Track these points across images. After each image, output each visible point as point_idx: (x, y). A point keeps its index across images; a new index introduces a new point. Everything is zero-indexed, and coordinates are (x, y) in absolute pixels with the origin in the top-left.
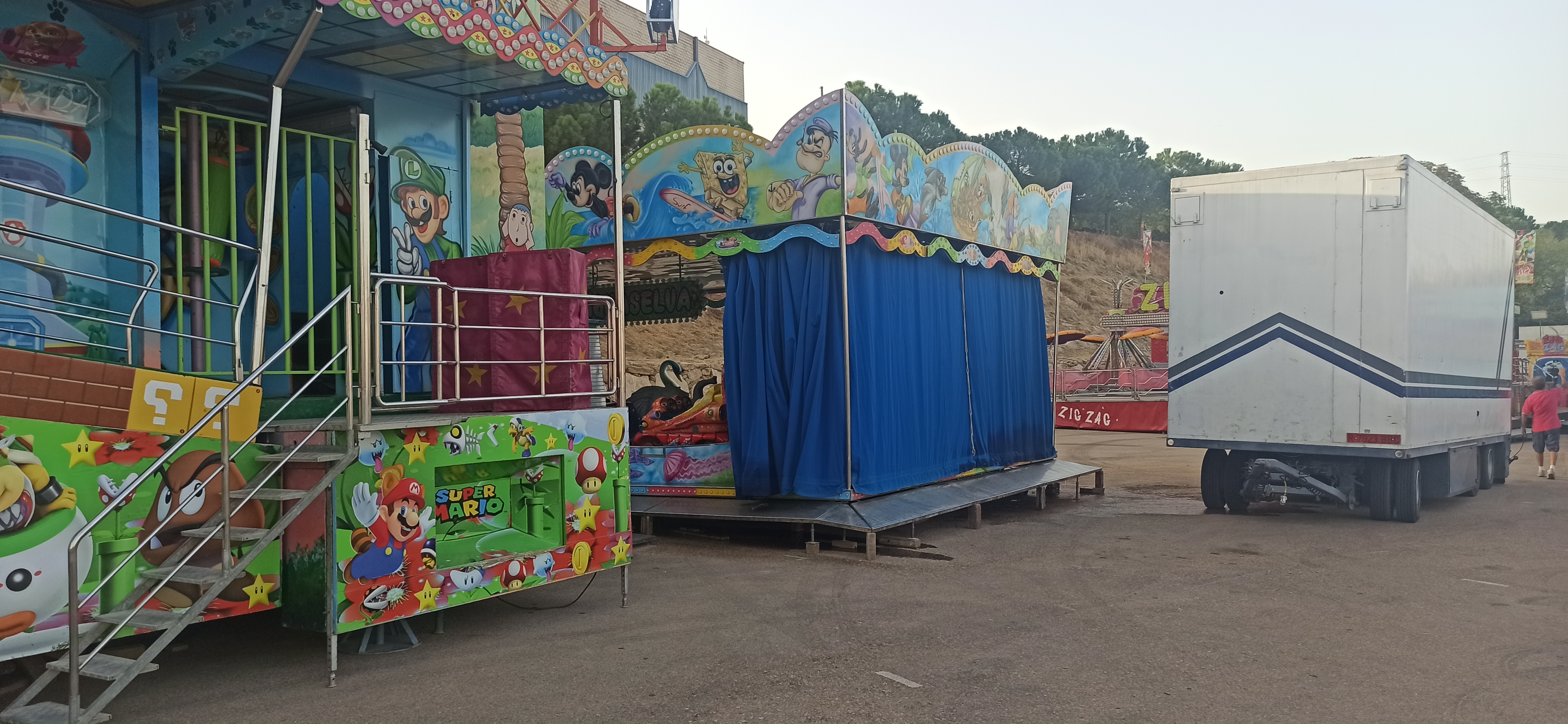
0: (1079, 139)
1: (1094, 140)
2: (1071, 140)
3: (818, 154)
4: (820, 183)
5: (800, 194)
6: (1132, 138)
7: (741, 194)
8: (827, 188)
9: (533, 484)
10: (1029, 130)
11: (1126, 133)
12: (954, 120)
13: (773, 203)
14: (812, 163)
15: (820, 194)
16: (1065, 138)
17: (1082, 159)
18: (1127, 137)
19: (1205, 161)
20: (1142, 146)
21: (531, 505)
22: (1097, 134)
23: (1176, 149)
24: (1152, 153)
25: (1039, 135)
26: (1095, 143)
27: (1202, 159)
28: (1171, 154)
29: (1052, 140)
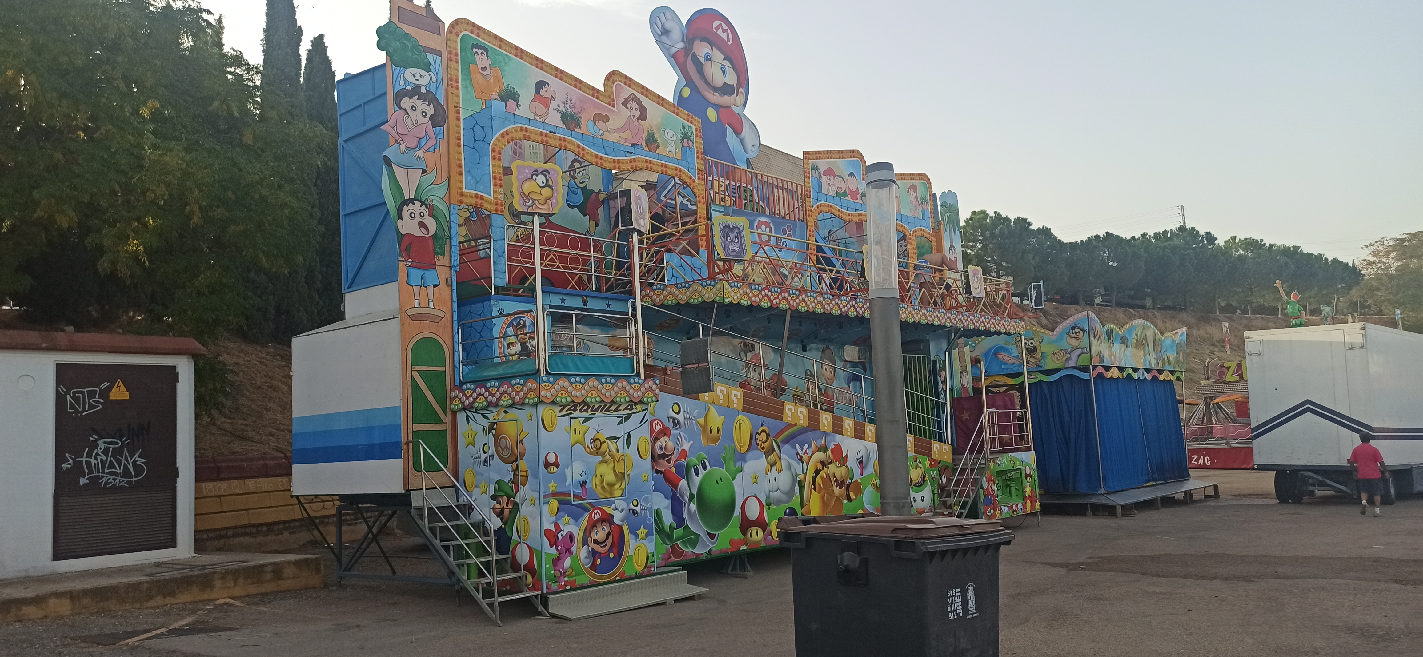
0: (1157, 235)
1: (1169, 235)
2: (1150, 236)
3: (1077, 338)
4: (1079, 351)
5: (1069, 356)
6: (1202, 233)
7: (1038, 355)
8: (1083, 353)
9: (1010, 479)
10: (1115, 234)
11: (1196, 229)
12: (1055, 232)
13: (1055, 360)
14: (1074, 343)
15: (1079, 356)
16: (1144, 235)
17: (1161, 253)
18: (1198, 232)
19: (1268, 245)
20: (1210, 237)
21: (1010, 487)
22: (1171, 230)
23: (1241, 236)
24: (1220, 242)
25: (1124, 237)
26: (1171, 238)
27: (1265, 244)
28: (1237, 241)
29: (1133, 238)
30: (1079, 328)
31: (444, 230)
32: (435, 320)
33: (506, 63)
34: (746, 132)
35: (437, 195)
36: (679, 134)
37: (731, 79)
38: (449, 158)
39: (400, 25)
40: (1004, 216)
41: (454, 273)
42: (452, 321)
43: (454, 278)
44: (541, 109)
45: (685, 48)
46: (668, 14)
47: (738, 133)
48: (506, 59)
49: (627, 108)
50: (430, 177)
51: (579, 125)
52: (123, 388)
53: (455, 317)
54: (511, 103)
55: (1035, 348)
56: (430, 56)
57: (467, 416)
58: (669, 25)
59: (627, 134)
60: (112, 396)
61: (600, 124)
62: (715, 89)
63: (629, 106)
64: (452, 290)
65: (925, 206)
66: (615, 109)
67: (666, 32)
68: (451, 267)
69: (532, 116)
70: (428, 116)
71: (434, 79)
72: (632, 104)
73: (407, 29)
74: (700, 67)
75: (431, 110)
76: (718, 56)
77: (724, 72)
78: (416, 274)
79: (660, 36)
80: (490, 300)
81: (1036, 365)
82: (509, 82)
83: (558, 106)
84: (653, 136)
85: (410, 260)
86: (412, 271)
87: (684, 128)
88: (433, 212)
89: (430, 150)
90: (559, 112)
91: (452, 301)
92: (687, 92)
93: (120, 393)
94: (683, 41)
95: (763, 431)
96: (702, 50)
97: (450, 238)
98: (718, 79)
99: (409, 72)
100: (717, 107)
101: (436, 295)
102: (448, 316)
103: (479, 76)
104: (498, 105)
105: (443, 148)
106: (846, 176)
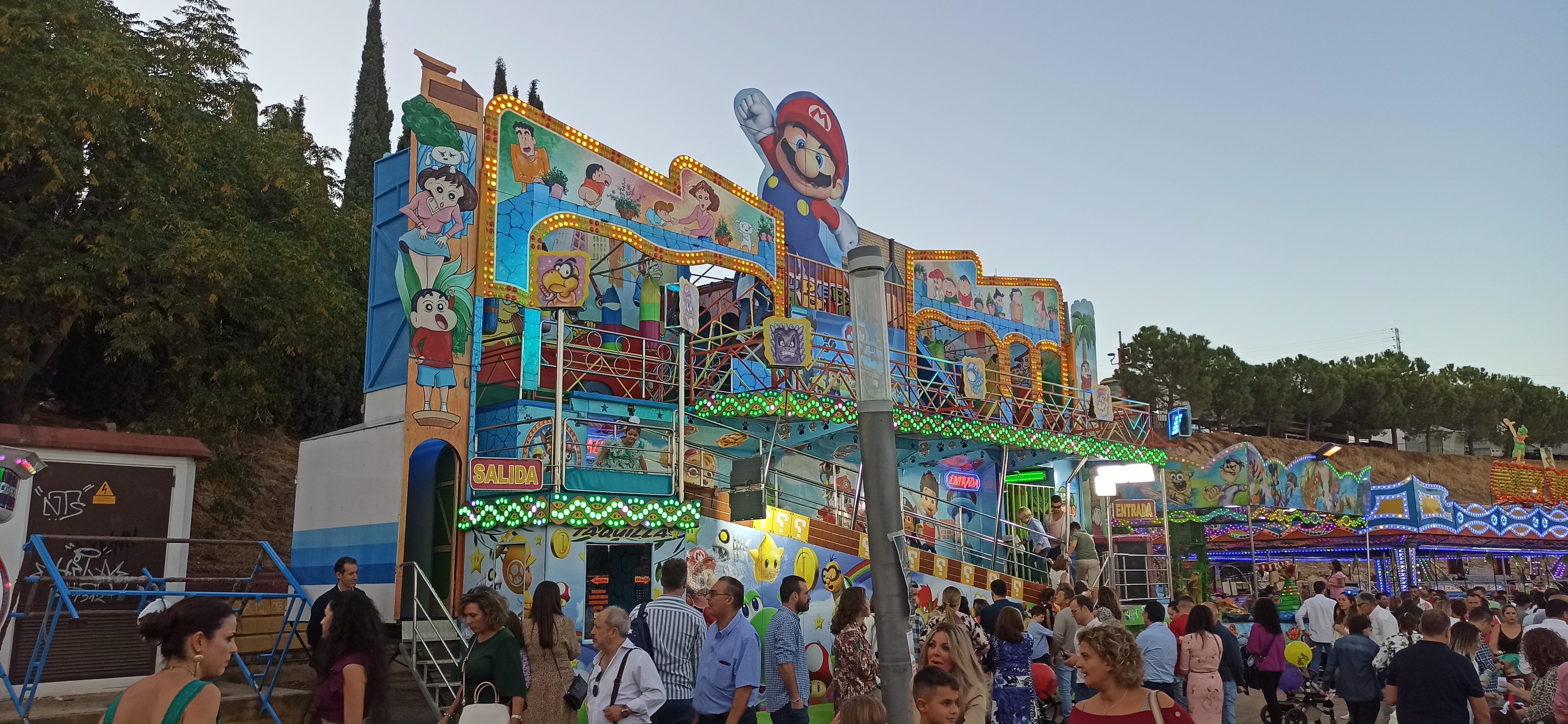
1: (1373, 361)
2: (1351, 361)
3: (1233, 474)
4: (1235, 488)
6: (1412, 358)
8: (1239, 491)
10: (1309, 356)
11: (1405, 354)
12: (1238, 353)
13: (1208, 498)
14: (1230, 478)
15: (1235, 494)
18: (1406, 357)
20: (1422, 365)
30: (1235, 461)
31: (466, 325)
32: (449, 425)
33: (553, 144)
34: (843, 228)
35: (461, 286)
36: (757, 227)
37: (828, 168)
38: (477, 246)
39: (431, 100)
40: (1178, 333)
41: (474, 373)
42: (468, 427)
43: (474, 379)
44: (592, 195)
45: (774, 134)
46: (756, 97)
47: (833, 227)
48: (555, 139)
49: (695, 196)
50: (454, 266)
51: (636, 214)
52: (109, 491)
53: (473, 423)
54: (557, 188)
55: (1184, 483)
56: (463, 135)
57: (476, 536)
58: (756, 109)
59: (694, 225)
60: (96, 500)
61: (662, 213)
62: (808, 180)
63: (697, 194)
64: (470, 393)
65: (1053, 316)
66: (681, 198)
67: (752, 116)
68: (470, 367)
69: (581, 203)
70: (456, 199)
71: (466, 159)
72: (704, 193)
73: (437, 103)
74: (791, 155)
75: (460, 193)
76: (813, 144)
77: (819, 161)
78: (429, 373)
79: (745, 120)
80: (516, 405)
81: (1185, 502)
82: (556, 165)
83: (613, 192)
84: (725, 228)
85: (422, 357)
86: (425, 370)
87: (763, 220)
88: (453, 303)
89: (456, 236)
90: (613, 198)
91: (470, 405)
92: (774, 182)
93: (105, 496)
94: (772, 126)
95: (831, 567)
96: (794, 136)
97: (472, 334)
98: (812, 168)
99: (436, 152)
100: (810, 199)
101: (451, 397)
102: (464, 422)
103: (520, 157)
104: (541, 190)
105: (471, 234)
106: (957, 280)
